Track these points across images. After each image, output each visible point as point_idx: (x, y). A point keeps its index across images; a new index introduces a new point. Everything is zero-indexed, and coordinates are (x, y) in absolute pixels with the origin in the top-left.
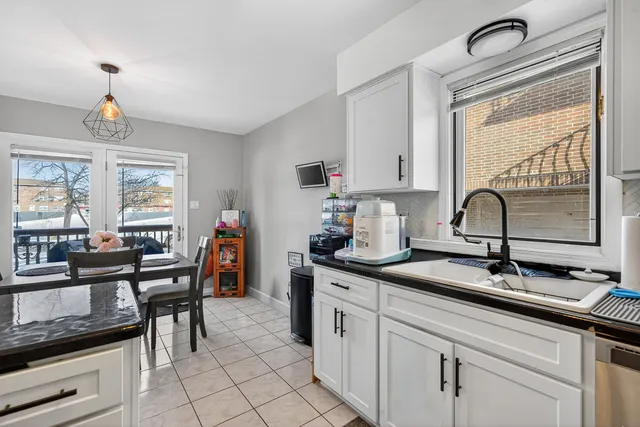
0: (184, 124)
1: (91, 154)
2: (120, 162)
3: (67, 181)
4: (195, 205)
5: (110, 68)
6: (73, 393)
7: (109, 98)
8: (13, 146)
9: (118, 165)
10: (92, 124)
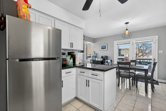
0: (158, 26)
1: (130, 42)
2: (136, 42)
3: (138, 48)
4: (161, 52)
5: (127, 23)
6: (97, 75)
7: (127, 30)
8: (117, 43)
9: (136, 43)
10: (124, 36)
